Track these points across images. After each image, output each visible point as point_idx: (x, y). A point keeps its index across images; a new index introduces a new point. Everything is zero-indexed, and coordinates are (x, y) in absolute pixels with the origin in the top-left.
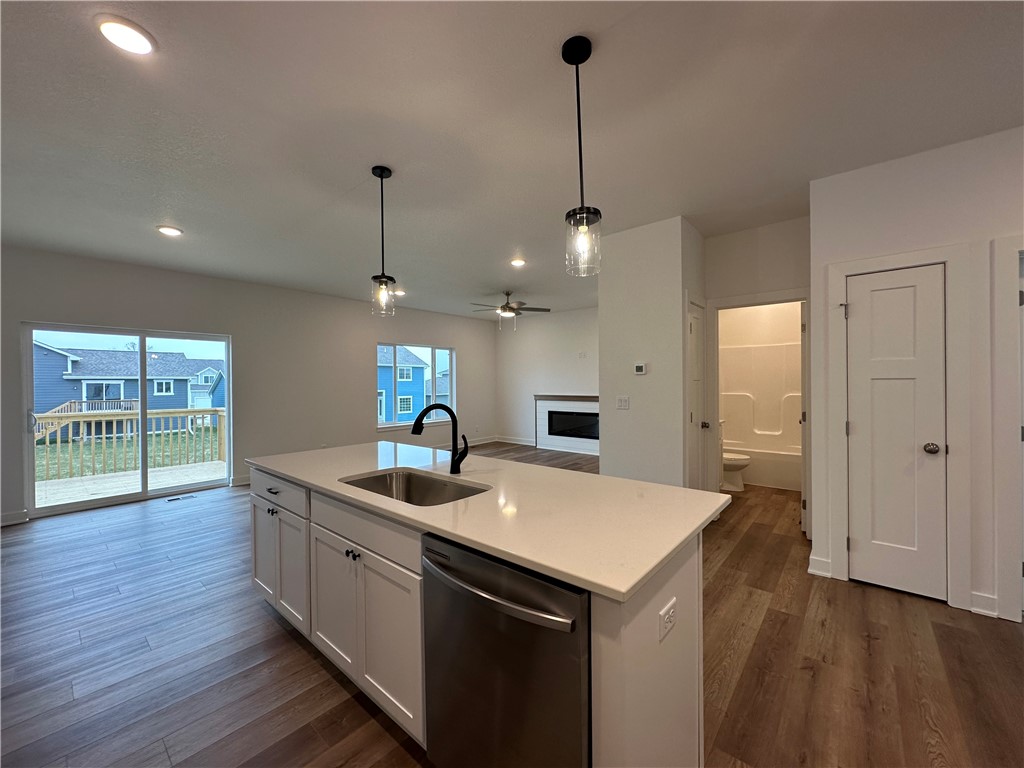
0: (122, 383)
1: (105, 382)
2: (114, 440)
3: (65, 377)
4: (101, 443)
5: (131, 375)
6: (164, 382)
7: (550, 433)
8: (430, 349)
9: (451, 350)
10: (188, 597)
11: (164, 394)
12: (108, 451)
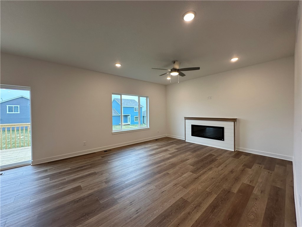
7: (192, 135)
8: (138, 97)
9: (147, 97)
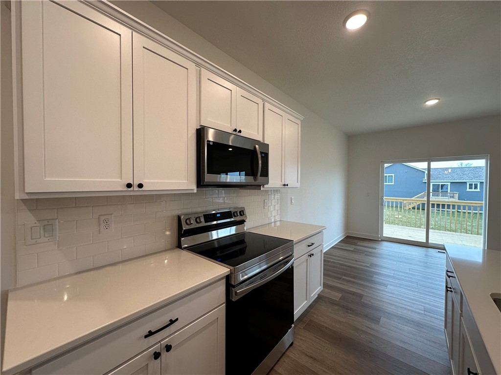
0: (449, 184)
1: (441, 184)
2: (446, 212)
3: (424, 181)
4: (439, 213)
5: (454, 180)
6: (473, 183)
10: (412, 311)
11: (473, 190)
12: (442, 217)
